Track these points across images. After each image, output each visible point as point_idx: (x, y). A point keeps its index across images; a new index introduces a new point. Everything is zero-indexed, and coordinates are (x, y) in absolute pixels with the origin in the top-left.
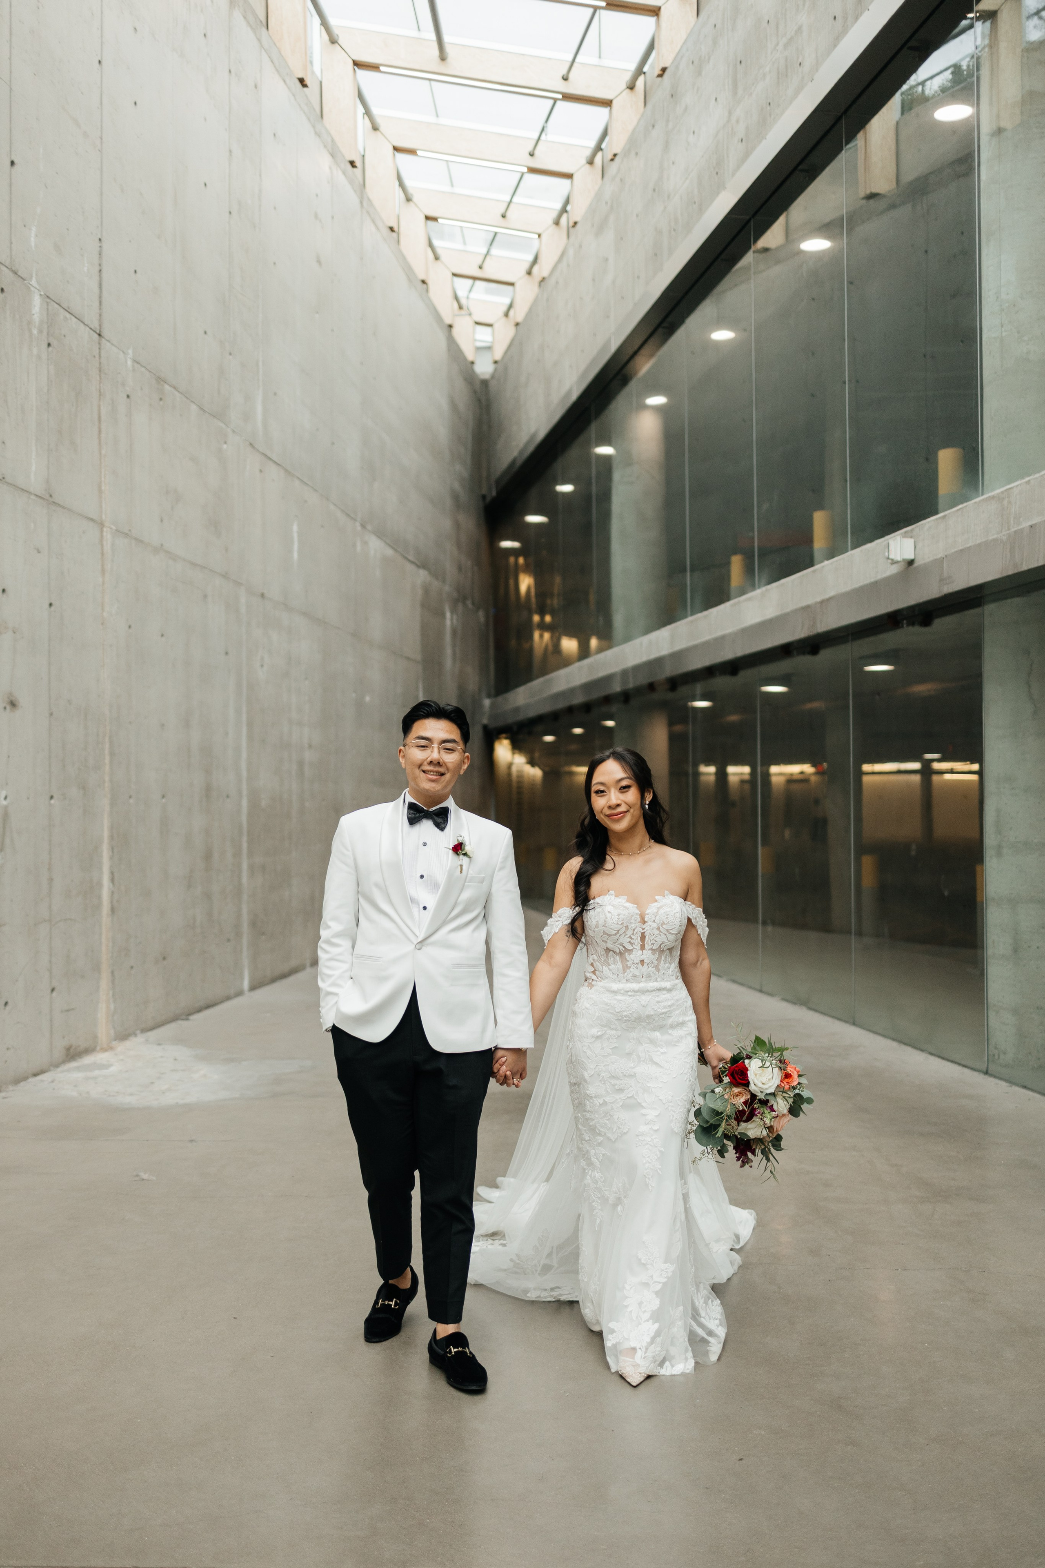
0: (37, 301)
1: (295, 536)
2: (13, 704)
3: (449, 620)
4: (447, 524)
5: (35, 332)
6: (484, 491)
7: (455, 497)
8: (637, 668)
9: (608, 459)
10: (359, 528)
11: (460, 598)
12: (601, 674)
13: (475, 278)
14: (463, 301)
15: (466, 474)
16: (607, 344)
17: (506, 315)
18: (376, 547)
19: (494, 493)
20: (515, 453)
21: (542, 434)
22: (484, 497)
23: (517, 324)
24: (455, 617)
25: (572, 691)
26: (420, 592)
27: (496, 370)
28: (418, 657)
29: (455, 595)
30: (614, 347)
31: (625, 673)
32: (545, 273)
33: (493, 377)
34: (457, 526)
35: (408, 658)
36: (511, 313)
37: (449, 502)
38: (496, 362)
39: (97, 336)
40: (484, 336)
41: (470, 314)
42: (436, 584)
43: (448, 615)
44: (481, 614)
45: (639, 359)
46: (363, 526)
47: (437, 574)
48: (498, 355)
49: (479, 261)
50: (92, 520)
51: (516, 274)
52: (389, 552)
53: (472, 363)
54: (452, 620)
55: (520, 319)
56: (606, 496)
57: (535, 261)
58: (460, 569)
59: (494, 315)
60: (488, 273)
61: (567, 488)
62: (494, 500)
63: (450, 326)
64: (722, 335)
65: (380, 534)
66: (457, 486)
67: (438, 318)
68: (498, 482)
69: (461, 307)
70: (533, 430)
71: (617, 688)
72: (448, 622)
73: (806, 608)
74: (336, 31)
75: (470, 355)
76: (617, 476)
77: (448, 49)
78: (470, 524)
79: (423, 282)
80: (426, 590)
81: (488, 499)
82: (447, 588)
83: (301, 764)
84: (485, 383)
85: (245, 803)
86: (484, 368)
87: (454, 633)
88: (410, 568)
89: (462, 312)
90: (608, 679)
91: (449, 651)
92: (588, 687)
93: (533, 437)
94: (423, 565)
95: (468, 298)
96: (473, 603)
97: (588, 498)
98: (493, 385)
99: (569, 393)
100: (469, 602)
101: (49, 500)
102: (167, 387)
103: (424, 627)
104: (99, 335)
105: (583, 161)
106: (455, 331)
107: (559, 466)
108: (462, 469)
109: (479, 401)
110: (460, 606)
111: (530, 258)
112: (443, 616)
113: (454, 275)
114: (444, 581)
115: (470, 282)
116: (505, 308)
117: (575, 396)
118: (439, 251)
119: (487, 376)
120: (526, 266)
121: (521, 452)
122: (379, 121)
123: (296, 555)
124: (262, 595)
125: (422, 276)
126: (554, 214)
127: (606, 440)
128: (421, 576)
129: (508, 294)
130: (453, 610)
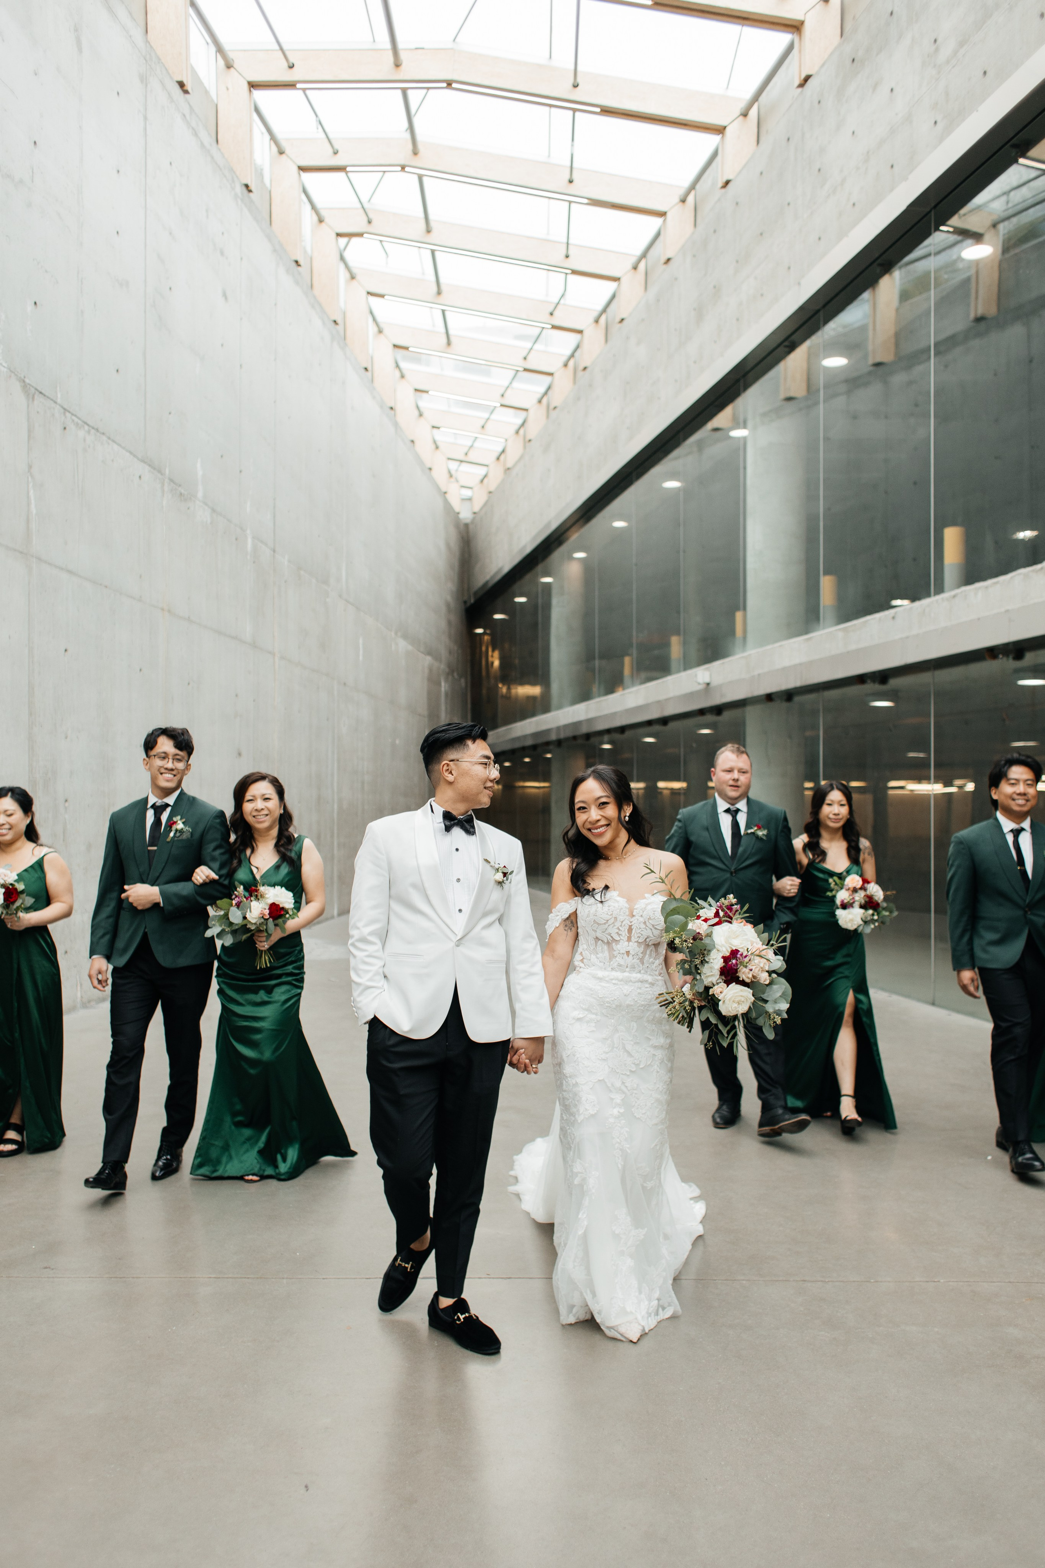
0: (250, 541)
1: (361, 646)
2: (240, 754)
3: (444, 687)
4: (443, 624)
5: (249, 557)
6: (465, 598)
7: (448, 605)
8: (566, 726)
9: (548, 585)
10: (393, 634)
11: (451, 671)
12: (544, 727)
13: (461, 461)
14: (453, 472)
15: (454, 589)
16: (549, 523)
17: (482, 481)
18: (402, 645)
19: (472, 601)
20: (488, 577)
21: (507, 569)
22: (465, 602)
23: (490, 492)
24: (447, 685)
25: (525, 737)
26: (427, 671)
27: (474, 519)
28: (426, 713)
29: (447, 670)
30: (554, 526)
31: (558, 729)
32: (509, 465)
34: (449, 623)
35: (420, 715)
36: (486, 481)
37: (444, 609)
38: (475, 513)
39: (272, 553)
40: (467, 493)
41: (457, 481)
42: (436, 664)
43: (443, 684)
44: (463, 681)
45: (569, 533)
46: (396, 634)
47: (437, 657)
48: (476, 509)
49: (466, 450)
50: (270, 653)
51: (490, 459)
52: (410, 648)
53: (458, 513)
54: (445, 687)
55: (492, 489)
56: (548, 606)
57: (503, 451)
58: (450, 653)
59: (474, 482)
60: (472, 457)
61: (522, 600)
62: (472, 606)
63: (445, 493)
64: (619, 524)
65: (405, 637)
66: (449, 598)
67: (438, 488)
68: (475, 593)
69: (451, 476)
70: (500, 565)
71: (553, 737)
72: (443, 689)
73: (659, 702)
74: (382, 325)
75: (457, 509)
76: (555, 601)
77: (452, 339)
78: (455, 619)
79: (430, 469)
80: (431, 670)
81: (468, 604)
82: (443, 666)
83: (363, 783)
84: (466, 525)
85: (336, 806)
86: (466, 515)
87: (446, 695)
88: (421, 655)
89: (453, 480)
90: (548, 731)
91: (443, 708)
92: (536, 735)
93: (500, 570)
94: (429, 653)
95: (457, 470)
96: (458, 674)
97: (536, 607)
98: (471, 527)
99: (525, 547)
100: (455, 674)
101: (254, 646)
102: (302, 572)
103: (429, 693)
104: (274, 551)
105: (535, 401)
106: (447, 496)
107: (516, 587)
108: (451, 586)
109: (462, 538)
110: (450, 677)
111: (500, 449)
112: (439, 684)
113: (449, 459)
114: (441, 662)
115: (457, 463)
116: (481, 477)
117: (528, 550)
118: (439, 444)
119: (468, 521)
120: (496, 455)
121: (492, 577)
122: (405, 372)
123: (361, 658)
124: (345, 684)
125: (429, 466)
126: (516, 427)
127: (548, 574)
128: (429, 659)
129: (482, 471)
130: (446, 680)
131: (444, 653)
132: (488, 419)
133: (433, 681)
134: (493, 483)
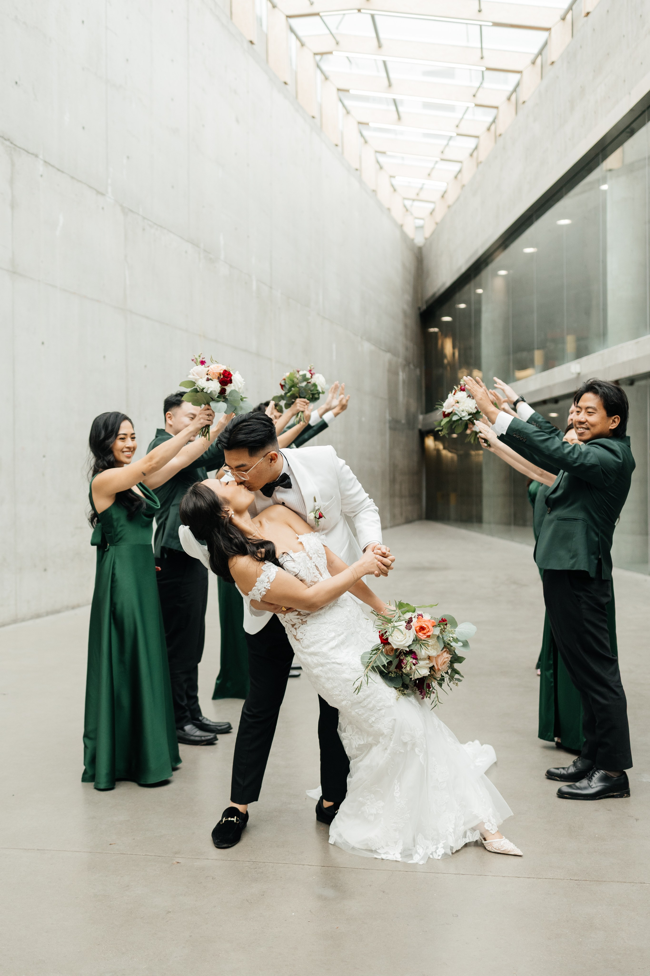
1: (334, 350)
3: (402, 376)
4: (400, 327)
6: (420, 305)
7: (405, 313)
9: (481, 295)
10: (359, 339)
11: (407, 363)
13: (414, 200)
14: (409, 209)
15: (410, 299)
17: (431, 214)
18: (367, 347)
19: (425, 308)
20: (435, 290)
21: (449, 283)
22: (419, 309)
23: (437, 224)
24: (405, 375)
26: (387, 365)
27: (426, 243)
28: (386, 397)
29: (405, 363)
30: (480, 252)
32: (450, 203)
33: (425, 245)
34: (406, 326)
35: (381, 399)
36: (434, 214)
37: (401, 316)
38: (426, 239)
40: (420, 223)
41: (412, 215)
42: (395, 359)
43: (401, 374)
44: (418, 370)
46: (362, 338)
47: (395, 354)
48: (427, 236)
49: (417, 191)
50: (269, 359)
51: (437, 197)
52: (373, 347)
53: (413, 240)
55: (439, 220)
57: (446, 192)
58: (407, 349)
59: (425, 214)
60: (422, 196)
61: (462, 306)
62: (425, 312)
63: (402, 225)
64: (530, 250)
65: (369, 339)
66: (406, 307)
67: (396, 222)
68: (427, 302)
69: (407, 211)
70: (444, 281)
72: (401, 378)
75: (412, 237)
76: (484, 308)
77: (402, 115)
78: (412, 322)
79: (389, 209)
80: (390, 363)
81: (422, 310)
82: (401, 360)
84: (420, 249)
86: (419, 241)
87: (404, 382)
88: (382, 353)
89: (409, 214)
91: (401, 392)
93: (444, 284)
94: (389, 350)
95: (412, 207)
96: (414, 365)
97: (472, 311)
98: (424, 249)
100: (412, 366)
101: (258, 355)
103: (389, 382)
105: (467, 155)
106: (404, 227)
107: (458, 296)
108: (408, 297)
109: (417, 258)
110: (407, 369)
111: (444, 189)
112: (398, 375)
113: (405, 199)
114: (399, 357)
115: (412, 201)
116: (431, 211)
117: (464, 269)
118: (397, 188)
119: (421, 245)
120: (441, 194)
121: (439, 290)
122: (367, 139)
123: (334, 358)
125: (388, 206)
126: (455, 174)
127: (480, 287)
128: (388, 356)
129: (431, 206)
130: (403, 371)
131: (401, 350)
132: (433, 169)
133: (392, 372)
134: (438, 217)
